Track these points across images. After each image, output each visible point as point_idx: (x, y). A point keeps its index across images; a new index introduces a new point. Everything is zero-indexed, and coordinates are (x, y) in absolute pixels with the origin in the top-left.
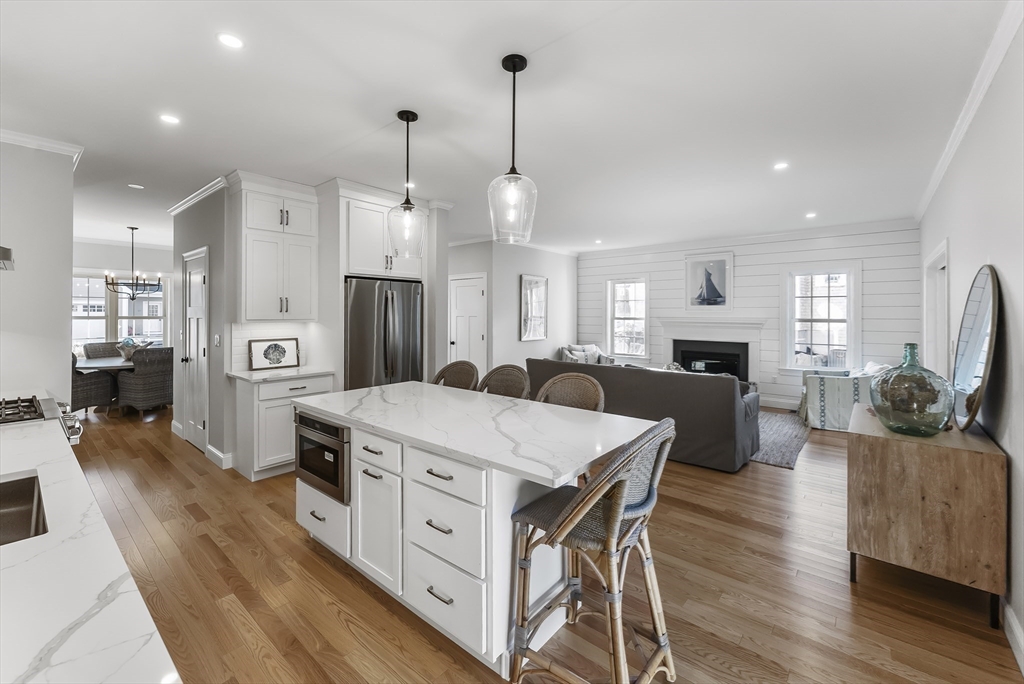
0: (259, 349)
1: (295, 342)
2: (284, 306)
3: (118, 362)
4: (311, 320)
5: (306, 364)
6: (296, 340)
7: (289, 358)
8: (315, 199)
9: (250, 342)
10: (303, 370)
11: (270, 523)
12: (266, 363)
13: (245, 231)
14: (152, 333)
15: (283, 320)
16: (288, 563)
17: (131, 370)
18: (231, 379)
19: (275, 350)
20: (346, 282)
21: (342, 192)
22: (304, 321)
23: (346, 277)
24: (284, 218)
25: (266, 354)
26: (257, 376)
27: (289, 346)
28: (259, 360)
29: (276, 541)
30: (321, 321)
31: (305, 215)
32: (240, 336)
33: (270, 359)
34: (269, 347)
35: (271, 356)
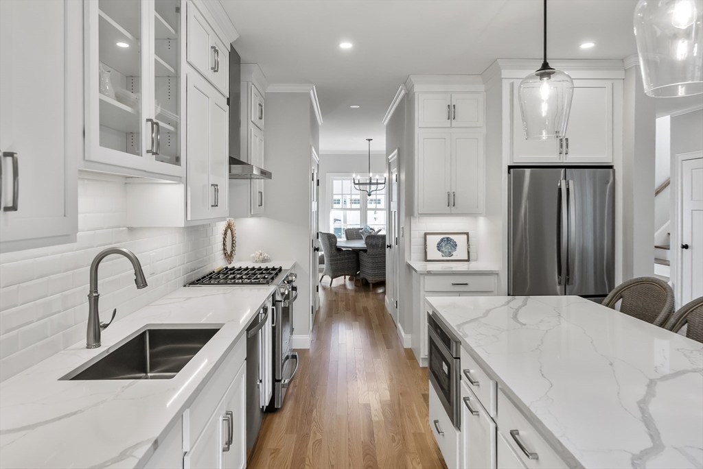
0: (433, 241)
1: (465, 236)
2: (451, 201)
3: (360, 244)
4: (480, 214)
5: (476, 260)
6: (467, 234)
7: (460, 253)
8: (482, 88)
9: (426, 234)
10: (473, 266)
11: (417, 414)
12: (439, 256)
13: (417, 131)
14: (378, 222)
15: (450, 214)
16: (415, 464)
17: (365, 251)
18: (409, 267)
19: (447, 243)
20: (509, 172)
21: (505, 73)
22: (471, 214)
23: (510, 167)
24: (452, 112)
25: (439, 247)
26: (432, 267)
27: (460, 240)
28: (433, 253)
29: (414, 434)
30: (489, 214)
31: (471, 109)
32: (422, 225)
33: (442, 252)
34: (442, 240)
35: (443, 249)
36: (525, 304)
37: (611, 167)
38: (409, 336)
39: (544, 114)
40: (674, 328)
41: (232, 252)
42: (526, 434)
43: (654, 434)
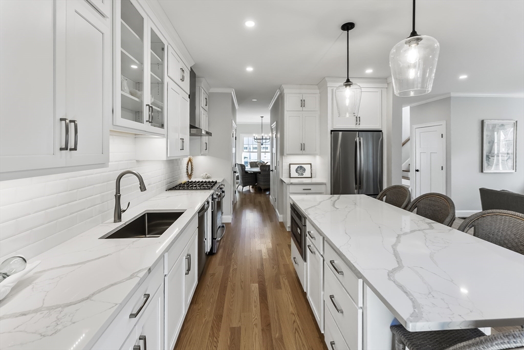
0: (294, 168)
1: (310, 165)
2: (303, 147)
3: (257, 170)
4: (317, 154)
5: (315, 177)
6: (311, 164)
7: (307, 173)
8: (318, 91)
9: (290, 164)
10: (314, 180)
11: (285, 255)
12: (296, 175)
13: (286, 113)
14: (266, 159)
15: (302, 154)
16: (284, 280)
17: (259, 173)
18: (282, 181)
19: (301, 169)
20: (331, 133)
21: (329, 84)
22: (314, 155)
23: (332, 131)
24: (303, 103)
25: (297, 171)
26: (293, 181)
27: (307, 167)
28: (294, 174)
29: (284, 265)
30: (321, 155)
31: (312, 101)
32: (288, 160)
33: (298, 173)
34: (298, 167)
35: (299, 172)
36: (338, 198)
37: (381, 131)
38: (282, 216)
39: (347, 105)
40: (411, 210)
41: (191, 174)
42: (338, 262)
43: (399, 261)
